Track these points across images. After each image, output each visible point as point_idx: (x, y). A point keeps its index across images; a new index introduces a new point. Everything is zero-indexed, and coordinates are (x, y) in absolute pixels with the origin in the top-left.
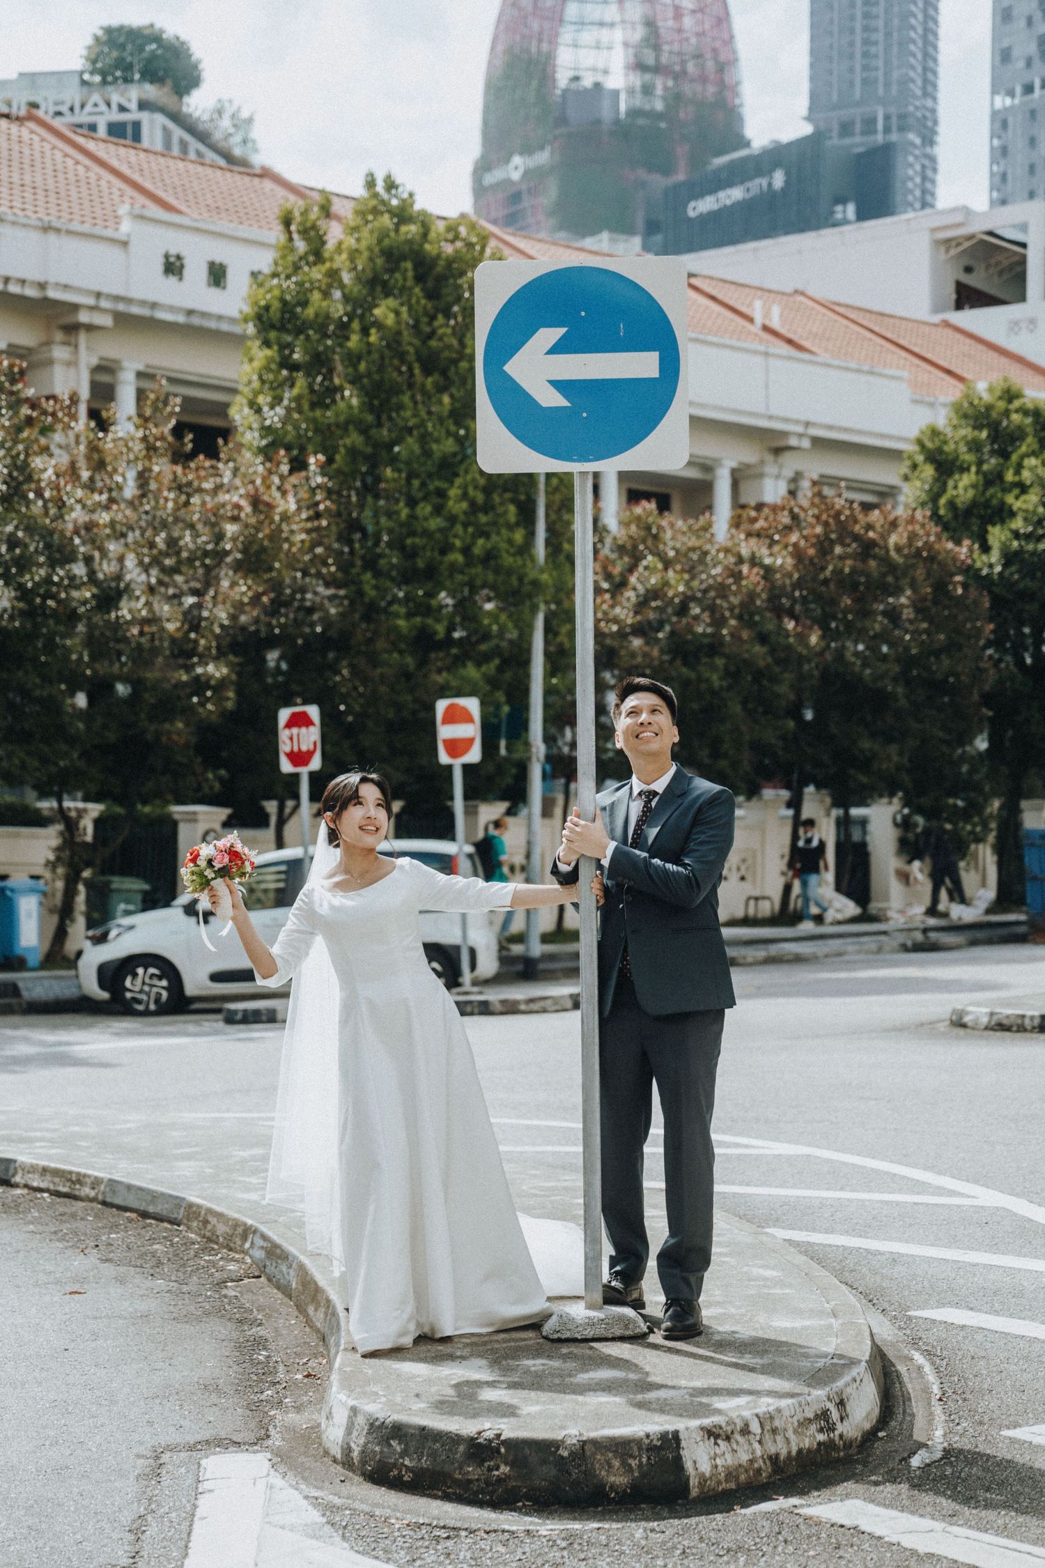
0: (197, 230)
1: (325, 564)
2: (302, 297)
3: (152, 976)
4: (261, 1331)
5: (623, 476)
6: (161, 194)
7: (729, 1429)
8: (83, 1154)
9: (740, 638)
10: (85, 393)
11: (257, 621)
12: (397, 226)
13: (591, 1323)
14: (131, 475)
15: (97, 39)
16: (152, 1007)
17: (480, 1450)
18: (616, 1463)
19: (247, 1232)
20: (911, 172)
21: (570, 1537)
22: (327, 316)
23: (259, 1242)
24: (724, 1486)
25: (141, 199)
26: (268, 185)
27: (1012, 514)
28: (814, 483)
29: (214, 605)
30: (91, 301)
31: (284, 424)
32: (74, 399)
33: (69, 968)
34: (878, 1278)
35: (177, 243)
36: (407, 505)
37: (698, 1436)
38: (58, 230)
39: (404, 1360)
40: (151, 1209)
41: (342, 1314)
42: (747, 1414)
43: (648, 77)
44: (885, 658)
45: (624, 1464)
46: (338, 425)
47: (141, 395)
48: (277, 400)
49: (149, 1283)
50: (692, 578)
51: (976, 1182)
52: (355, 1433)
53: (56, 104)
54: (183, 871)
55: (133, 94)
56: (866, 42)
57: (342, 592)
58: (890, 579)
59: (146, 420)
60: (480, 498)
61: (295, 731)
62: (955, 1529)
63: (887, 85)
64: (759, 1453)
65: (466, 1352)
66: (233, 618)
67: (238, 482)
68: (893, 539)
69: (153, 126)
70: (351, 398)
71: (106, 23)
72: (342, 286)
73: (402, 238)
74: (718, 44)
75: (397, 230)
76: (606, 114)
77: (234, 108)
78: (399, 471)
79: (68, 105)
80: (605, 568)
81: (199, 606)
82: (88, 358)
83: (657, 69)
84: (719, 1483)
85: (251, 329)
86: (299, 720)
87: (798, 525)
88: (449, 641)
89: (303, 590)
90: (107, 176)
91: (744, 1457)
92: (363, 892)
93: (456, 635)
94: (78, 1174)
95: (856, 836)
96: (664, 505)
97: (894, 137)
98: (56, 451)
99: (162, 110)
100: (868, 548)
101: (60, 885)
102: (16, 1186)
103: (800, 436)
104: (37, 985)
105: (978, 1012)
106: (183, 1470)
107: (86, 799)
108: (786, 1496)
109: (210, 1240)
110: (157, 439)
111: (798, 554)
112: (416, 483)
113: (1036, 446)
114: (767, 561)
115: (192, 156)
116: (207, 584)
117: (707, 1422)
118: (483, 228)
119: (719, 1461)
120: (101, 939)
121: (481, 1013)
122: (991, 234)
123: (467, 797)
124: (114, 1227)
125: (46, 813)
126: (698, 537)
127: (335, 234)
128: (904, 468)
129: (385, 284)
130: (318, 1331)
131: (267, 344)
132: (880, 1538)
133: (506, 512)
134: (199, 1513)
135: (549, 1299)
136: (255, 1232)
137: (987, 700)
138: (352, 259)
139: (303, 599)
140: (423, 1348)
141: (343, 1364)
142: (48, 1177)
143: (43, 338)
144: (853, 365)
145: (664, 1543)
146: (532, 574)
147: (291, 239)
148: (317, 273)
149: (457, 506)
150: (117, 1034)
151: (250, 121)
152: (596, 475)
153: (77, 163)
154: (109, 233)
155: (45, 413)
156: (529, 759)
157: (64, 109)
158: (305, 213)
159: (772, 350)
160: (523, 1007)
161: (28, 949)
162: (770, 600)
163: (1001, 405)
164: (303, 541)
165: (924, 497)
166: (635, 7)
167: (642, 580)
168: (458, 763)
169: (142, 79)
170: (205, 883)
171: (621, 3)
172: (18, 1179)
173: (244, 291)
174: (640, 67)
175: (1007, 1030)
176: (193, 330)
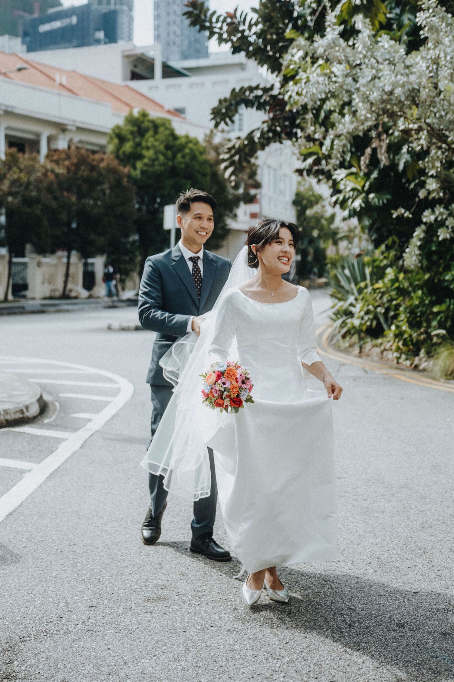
5: (7, 137)
9: (47, 198)
20: (124, 22)
27: (145, 157)
44: (100, 206)
50: (30, 176)
51: (94, 367)
58: (100, 179)
62: (49, 431)
64: (3, 419)
68: (102, 165)
87: (69, 158)
95: (90, 268)
96: (21, 148)
97: (117, 7)
103: (72, 126)
105: (116, 324)
108: (9, 428)
113: (153, 134)
114: (57, 171)
126: (33, 161)
128: (108, 139)
132: (29, 433)
137: (136, 222)
144: (92, 100)
159: (62, 93)
162: (58, 185)
163: (142, 118)
165: (114, 150)
167: (11, 176)
175: (125, 330)
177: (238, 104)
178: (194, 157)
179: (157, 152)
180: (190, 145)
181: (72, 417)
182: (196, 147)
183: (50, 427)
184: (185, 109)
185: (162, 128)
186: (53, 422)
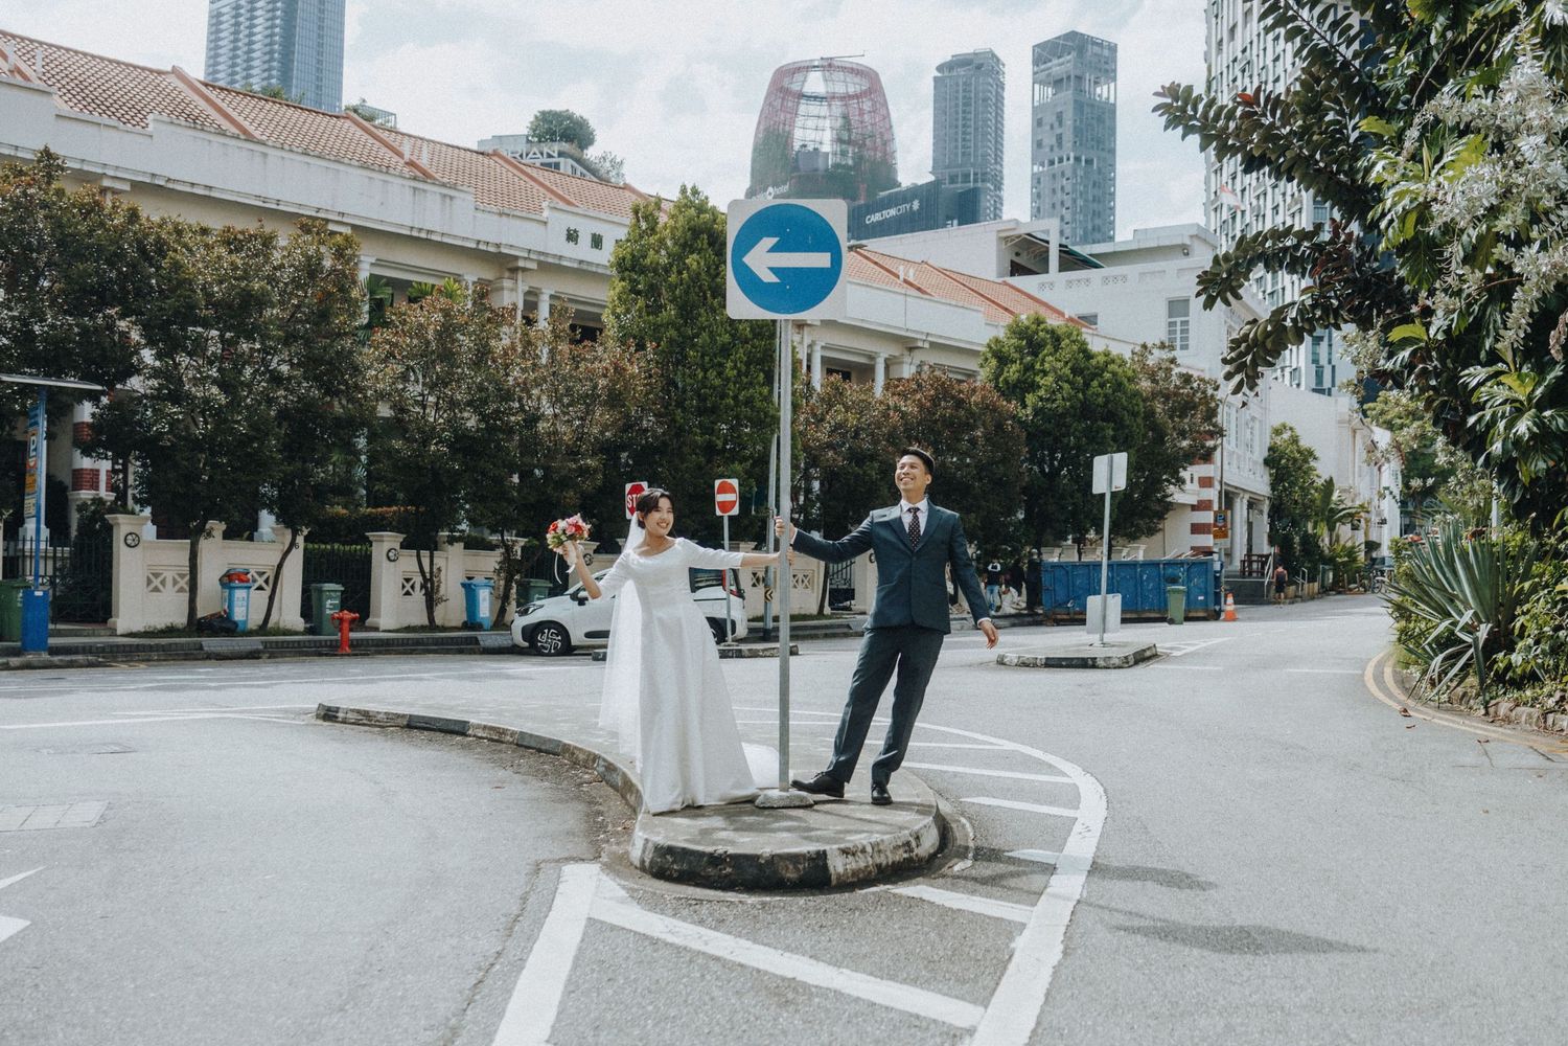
0: (585, 216)
1: (654, 404)
2: (643, 253)
3: (552, 633)
4: (601, 808)
5: (824, 360)
6: (566, 197)
7: (854, 850)
8: (507, 718)
9: (888, 452)
10: (521, 306)
11: (615, 435)
12: (699, 214)
13: (781, 798)
14: (546, 350)
15: (536, 117)
16: (553, 652)
17: (715, 860)
18: (791, 867)
19: (596, 758)
20: (988, 203)
21: (764, 904)
22: (658, 263)
23: (602, 763)
24: (851, 880)
25: (555, 199)
26: (626, 193)
27: (1039, 387)
28: (930, 367)
29: (591, 426)
30: (525, 255)
31: (631, 324)
32: (515, 309)
33: (507, 630)
34: (945, 784)
35: (574, 223)
36: (702, 371)
37: (837, 853)
38: (508, 215)
40: (543, 747)
42: (865, 842)
43: (844, 146)
44: (968, 465)
45: (796, 868)
46: (661, 325)
47: (552, 307)
48: (628, 311)
49: (540, 784)
50: (861, 418)
52: (647, 853)
53: (512, 151)
54: (548, 536)
55: (556, 147)
56: (964, 133)
57: (664, 421)
58: (971, 421)
59: (555, 321)
60: (744, 369)
62: (974, 898)
63: (976, 156)
64: (870, 863)
66: (602, 433)
67: (606, 356)
68: (973, 399)
69: (566, 165)
70: (671, 312)
71: (541, 109)
72: (667, 248)
73: (701, 221)
74: (883, 130)
75: (698, 217)
76: (821, 165)
77: (613, 156)
78: (697, 352)
79: (520, 153)
80: (812, 410)
81: (583, 426)
82: (522, 287)
83: (849, 142)
84: (848, 878)
85: (614, 272)
87: (921, 390)
88: (724, 450)
89: (641, 419)
90: (537, 187)
91: (862, 864)
92: (657, 556)
93: (728, 446)
94: (503, 729)
96: (847, 376)
97: (979, 185)
98: (503, 336)
99: (572, 157)
100: (959, 403)
101: (502, 583)
102: (469, 736)
103: (924, 341)
104: (488, 639)
105: (1012, 658)
106: (552, 871)
107: (517, 536)
108: (885, 884)
109: (575, 763)
110: (561, 332)
111: (921, 406)
113: (1052, 350)
114: (903, 409)
115: (579, 176)
116: (587, 413)
117: (842, 846)
119: (848, 867)
120: (525, 612)
121: (737, 657)
122: (1029, 235)
124: (522, 757)
125: (494, 543)
126: (865, 395)
127: (663, 219)
128: (980, 360)
129: (691, 246)
130: (631, 806)
131: (623, 279)
132: (933, 903)
133: (758, 376)
134: (558, 891)
135: (758, 788)
136: (599, 758)
137: (1025, 490)
138: (672, 232)
139: (641, 424)
141: (642, 821)
142: (487, 731)
143: (498, 275)
144: (954, 303)
145: (815, 906)
146: (772, 412)
147: (638, 221)
148: (653, 240)
149: (731, 373)
151: (621, 163)
153: (521, 179)
154: (537, 217)
155: (498, 315)
158: (646, 207)
159: (909, 293)
161: (483, 619)
162: (905, 431)
163: (1034, 327)
164: (641, 391)
165: (991, 377)
166: (837, 108)
167: (831, 419)
168: (726, 515)
169: (561, 140)
170: (561, 543)
171: (830, 105)
172: (470, 732)
173: (612, 249)
174: (840, 140)
175: (1028, 666)
176: (583, 272)
177: (1251, 264)
178: (1119, 386)
179: (1059, 378)
180: (1111, 367)
181: (1010, 858)
182: (1120, 370)
183: (970, 884)
184: (1096, 316)
185: (1067, 341)
186: (974, 872)
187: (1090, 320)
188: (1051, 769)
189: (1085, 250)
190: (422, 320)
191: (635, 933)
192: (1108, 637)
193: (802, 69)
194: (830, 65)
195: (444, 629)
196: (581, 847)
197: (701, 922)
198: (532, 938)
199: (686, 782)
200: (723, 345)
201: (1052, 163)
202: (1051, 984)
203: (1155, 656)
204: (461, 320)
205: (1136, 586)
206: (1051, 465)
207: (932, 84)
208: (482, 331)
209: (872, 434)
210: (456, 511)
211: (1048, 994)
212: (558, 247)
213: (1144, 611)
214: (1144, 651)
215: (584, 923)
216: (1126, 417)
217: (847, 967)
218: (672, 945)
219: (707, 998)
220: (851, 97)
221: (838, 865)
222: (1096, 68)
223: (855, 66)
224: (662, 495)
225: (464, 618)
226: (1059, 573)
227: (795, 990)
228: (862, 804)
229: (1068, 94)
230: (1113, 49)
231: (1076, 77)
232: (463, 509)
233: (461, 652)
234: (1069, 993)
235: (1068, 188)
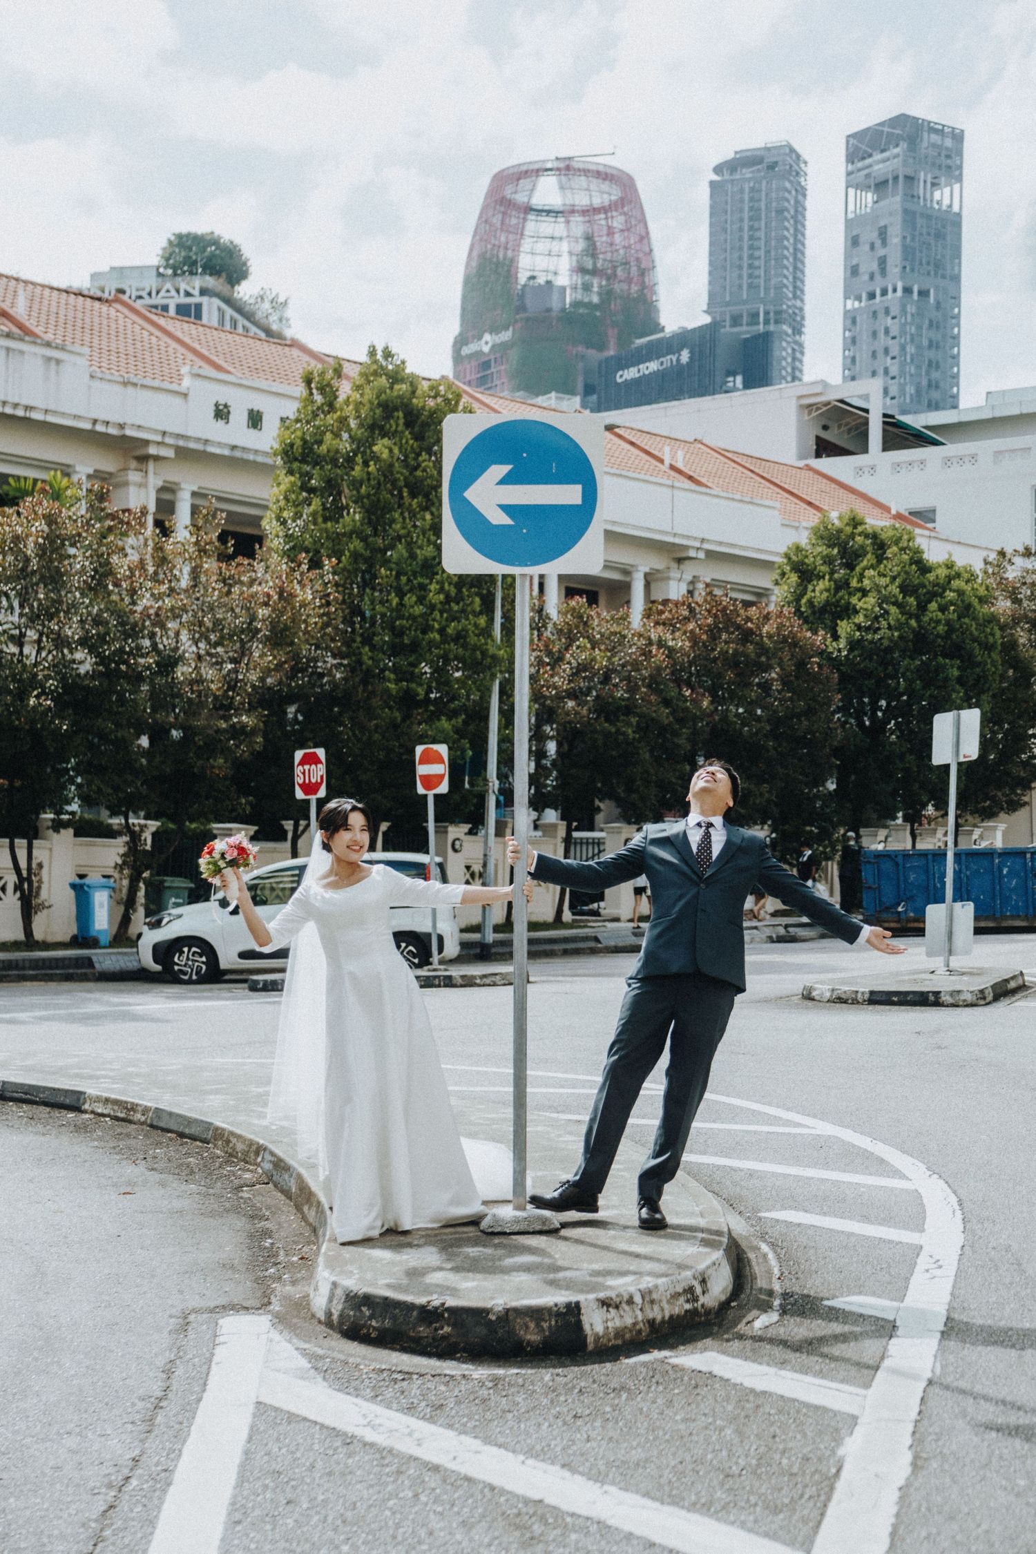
0: (240, 385)
1: (333, 640)
2: (318, 437)
3: (195, 953)
4: (268, 1225)
5: (561, 578)
6: (215, 358)
7: (618, 1300)
8: (136, 1088)
9: (650, 702)
10: (152, 508)
11: (280, 683)
12: (393, 384)
13: (516, 1219)
14: (187, 570)
15: (170, 242)
16: (194, 977)
17: (429, 1315)
18: (532, 1325)
19: (260, 1149)
20: (784, 354)
21: (496, 1380)
22: (337, 451)
23: (268, 1157)
24: (613, 1342)
25: (199, 362)
26: (295, 352)
27: (856, 612)
28: (707, 585)
29: (247, 670)
30: (159, 438)
31: (303, 533)
32: (144, 512)
33: (132, 947)
34: (738, 1189)
35: (225, 395)
36: (397, 595)
37: (595, 1305)
38: (135, 385)
39: (373, 1247)
40: (187, 1131)
41: (328, 1212)
42: (632, 1289)
43: (587, 277)
44: (759, 719)
45: (538, 1325)
46: (344, 534)
47: (195, 510)
48: (298, 515)
49: (184, 1187)
50: (613, 656)
51: (815, 1116)
52: (335, 1302)
53: (138, 290)
54: (201, 861)
55: (197, 283)
56: (751, 257)
57: (345, 662)
58: (763, 659)
59: (199, 529)
60: (453, 591)
61: (307, 767)
62: (783, 1373)
63: (767, 289)
64: (640, 1318)
65: (422, 1241)
66: (262, 680)
67: (268, 577)
68: (766, 629)
69: (211, 307)
70: (354, 516)
71: (177, 231)
72: (349, 430)
73: (395, 393)
74: (641, 255)
75: (391, 388)
76: (555, 304)
77: (274, 295)
78: (391, 570)
79: (148, 290)
80: (546, 646)
81: (236, 671)
82: (155, 481)
83: (594, 272)
84: (609, 1340)
85: (279, 461)
86: (311, 759)
87: (694, 617)
88: (427, 700)
89: (316, 660)
90: (173, 344)
91: (629, 1321)
92: (348, 889)
93: (432, 696)
94: (132, 1103)
96: (593, 599)
97: (772, 328)
98: (129, 551)
99: (218, 295)
100: (747, 636)
101: (125, 882)
102: (85, 1112)
103: (698, 549)
104: (107, 959)
105: (823, 990)
106: (204, 1327)
107: (146, 818)
108: (660, 1349)
109: (231, 1155)
110: (206, 544)
111: (694, 638)
112: (404, 579)
113: (874, 561)
114: (670, 643)
115: (240, 330)
116: (243, 654)
117: (602, 1295)
118: (458, 387)
119: (610, 1324)
120: (157, 925)
121: (446, 986)
122: (842, 401)
123: (437, 820)
124: (158, 1144)
125: (115, 827)
126: (619, 624)
127: (345, 390)
128: (775, 575)
129: (382, 428)
130: (310, 1225)
131: (291, 472)
132: (728, 1380)
133: (472, 602)
134: (215, 1359)
135: (485, 1203)
136: (265, 1149)
137: (836, 752)
138: (357, 409)
139: (316, 667)
140: (388, 1238)
141: (328, 1249)
142: (110, 1106)
143: (121, 466)
144: (738, 497)
145: (566, 1384)
146: (492, 650)
147: (311, 394)
148: (331, 419)
149: (435, 597)
150: (168, 998)
151: (285, 303)
152: (542, 577)
153: (151, 334)
154: (174, 387)
155: (121, 522)
156: (487, 791)
157: (144, 294)
158: (322, 374)
159: (677, 484)
160: (478, 981)
161: (100, 931)
162: (672, 673)
163: (849, 529)
164: (316, 623)
165: (790, 598)
166: (578, 226)
167: (575, 656)
168: (431, 794)
169: (204, 273)
170: (218, 871)
171: (568, 222)
172: (86, 1107)
173: (275, 432)
174: (582, 270)
175: (845, 1002)
176: (236, 462)
178: (967, 609)
179: (883, 600)
180: (956, 584)
181: (831, 1309)
182: (968, 588)
183: (778, 1352)
184: (934, 511)
185: (895, 549)
186: (782, 1330)
187: (925, 516)
188: (882, 1166)
189: (916, 421)
190: (19, 530)
191: (322, 1426)
192: (955, 962)
193: (529, 173)
194: (568, 168)
195: (46, 946)
196: (241, 1289)
197: (410, 1409)
198: (180, 1436)
199: (386, 1195)
200: (426, 560)
201: (872, 296)
202: (897, 1515)
203: (1023, 987)
204: (70, 529)
205: (993, 883)
206: (873, 717)
207: (708, 190)
208: (100, 544)
209: (628, 679)
210: (64, 787)
211: (893, 1535)
212: (201, 426)
213: (1005, 918)
214: (1007, 981)
215: (251, 1408)
216: (977, 651)
217: (613, 1483)
218: (372, 1445)
219: (422, 1533)
220: (596, 211)
221: (596, 1323)
222: (934, 164)
223: (601, 168)
224: (354, 809)
225: (73, 930)
226: (887, 866)
227: (542, 1518)
228: (626, 1227)
229: (895, 201)
230: (958, 137)
231: (906, 177)
232: (73, 783)
233: (68, 978)
234: (924, 1534)
235: (895, 331)
